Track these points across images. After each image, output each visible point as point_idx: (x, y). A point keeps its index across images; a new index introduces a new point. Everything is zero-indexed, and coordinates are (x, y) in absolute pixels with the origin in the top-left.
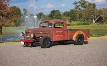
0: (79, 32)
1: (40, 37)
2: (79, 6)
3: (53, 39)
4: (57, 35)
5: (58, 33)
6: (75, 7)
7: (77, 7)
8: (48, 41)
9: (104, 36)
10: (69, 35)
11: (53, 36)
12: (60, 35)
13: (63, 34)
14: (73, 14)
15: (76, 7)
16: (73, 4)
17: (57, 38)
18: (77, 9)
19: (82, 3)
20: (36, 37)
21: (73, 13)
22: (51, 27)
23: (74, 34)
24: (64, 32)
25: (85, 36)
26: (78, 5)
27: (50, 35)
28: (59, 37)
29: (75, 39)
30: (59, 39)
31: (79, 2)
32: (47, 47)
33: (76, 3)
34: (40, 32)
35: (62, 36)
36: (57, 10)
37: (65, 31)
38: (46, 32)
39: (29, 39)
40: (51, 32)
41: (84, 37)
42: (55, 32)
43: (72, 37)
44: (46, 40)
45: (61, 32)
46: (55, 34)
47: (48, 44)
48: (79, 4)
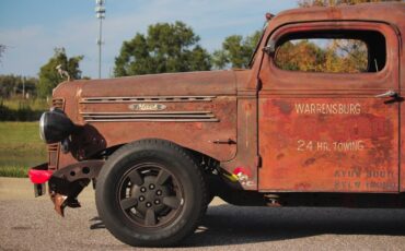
3: (267, 172)
8: (169, 183)
11: (263, 141)
12: (342, 139)
28: (324, 155)
30: (322, 180)
35: (354, 146)
40: (246, 112)
42: (286, 111)
45: (354, 108)
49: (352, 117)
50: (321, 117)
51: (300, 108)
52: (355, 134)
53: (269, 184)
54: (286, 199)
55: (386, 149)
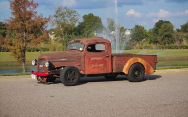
0: (135, 60)
1: (61, 67)
3: (86, 71)
4: (92, 63)
5: (95, 61)
8: (74, 74)
10: (116, 64)
11: (86, 65)
12: (99, 64)
13: (104, 62)
17: (94, 68)
20: (56, 67)
22: (83, 51)
23: (126, 62)
24: (107, 59)
25: (147, 66)
27: (79, 64)
28: (96, 67)
29: (126, 71)
30: (96, 71)
32: (73, 84)
34: (62, 58)
35: (101, 65)
37: (108, 56)
38: (72, 59)
39: (43, 71)
40: (82, 59)
41: (146, 68)
42: (90, 59)
43: (122, 67)
44: (71, 72)
45: (101, 58)
46: (89, 61)
47: (75, 80)
49: (100, 60)
50: (95, 60)
51: (92, 59)
52: (101, 63)
53: (87, 73)
54: (89, 75)
55: (106, 65)
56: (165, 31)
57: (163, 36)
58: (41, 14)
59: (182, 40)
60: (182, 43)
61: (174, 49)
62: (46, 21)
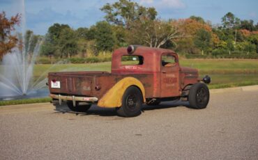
2: (116, 14)
6: (106, 17)
7: (112, 16)
9: (230, 87)
14: (105, 35)
15: (110, 17)
16: (102, 10)
18: (112, 20)
19: (124, 8)
21: (104, 33)
26: (112, 12)
31: (116, 5)
33: (107, 8)
36: (65, 24)
48: (115, 10)
56: (67, 39)
57: (64, 45)
58: (4, 13)
59: (85, 51)
60: (85, 55)
61: (79, 63)
62: (13, 23)
